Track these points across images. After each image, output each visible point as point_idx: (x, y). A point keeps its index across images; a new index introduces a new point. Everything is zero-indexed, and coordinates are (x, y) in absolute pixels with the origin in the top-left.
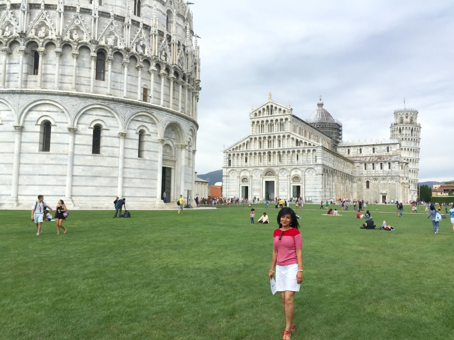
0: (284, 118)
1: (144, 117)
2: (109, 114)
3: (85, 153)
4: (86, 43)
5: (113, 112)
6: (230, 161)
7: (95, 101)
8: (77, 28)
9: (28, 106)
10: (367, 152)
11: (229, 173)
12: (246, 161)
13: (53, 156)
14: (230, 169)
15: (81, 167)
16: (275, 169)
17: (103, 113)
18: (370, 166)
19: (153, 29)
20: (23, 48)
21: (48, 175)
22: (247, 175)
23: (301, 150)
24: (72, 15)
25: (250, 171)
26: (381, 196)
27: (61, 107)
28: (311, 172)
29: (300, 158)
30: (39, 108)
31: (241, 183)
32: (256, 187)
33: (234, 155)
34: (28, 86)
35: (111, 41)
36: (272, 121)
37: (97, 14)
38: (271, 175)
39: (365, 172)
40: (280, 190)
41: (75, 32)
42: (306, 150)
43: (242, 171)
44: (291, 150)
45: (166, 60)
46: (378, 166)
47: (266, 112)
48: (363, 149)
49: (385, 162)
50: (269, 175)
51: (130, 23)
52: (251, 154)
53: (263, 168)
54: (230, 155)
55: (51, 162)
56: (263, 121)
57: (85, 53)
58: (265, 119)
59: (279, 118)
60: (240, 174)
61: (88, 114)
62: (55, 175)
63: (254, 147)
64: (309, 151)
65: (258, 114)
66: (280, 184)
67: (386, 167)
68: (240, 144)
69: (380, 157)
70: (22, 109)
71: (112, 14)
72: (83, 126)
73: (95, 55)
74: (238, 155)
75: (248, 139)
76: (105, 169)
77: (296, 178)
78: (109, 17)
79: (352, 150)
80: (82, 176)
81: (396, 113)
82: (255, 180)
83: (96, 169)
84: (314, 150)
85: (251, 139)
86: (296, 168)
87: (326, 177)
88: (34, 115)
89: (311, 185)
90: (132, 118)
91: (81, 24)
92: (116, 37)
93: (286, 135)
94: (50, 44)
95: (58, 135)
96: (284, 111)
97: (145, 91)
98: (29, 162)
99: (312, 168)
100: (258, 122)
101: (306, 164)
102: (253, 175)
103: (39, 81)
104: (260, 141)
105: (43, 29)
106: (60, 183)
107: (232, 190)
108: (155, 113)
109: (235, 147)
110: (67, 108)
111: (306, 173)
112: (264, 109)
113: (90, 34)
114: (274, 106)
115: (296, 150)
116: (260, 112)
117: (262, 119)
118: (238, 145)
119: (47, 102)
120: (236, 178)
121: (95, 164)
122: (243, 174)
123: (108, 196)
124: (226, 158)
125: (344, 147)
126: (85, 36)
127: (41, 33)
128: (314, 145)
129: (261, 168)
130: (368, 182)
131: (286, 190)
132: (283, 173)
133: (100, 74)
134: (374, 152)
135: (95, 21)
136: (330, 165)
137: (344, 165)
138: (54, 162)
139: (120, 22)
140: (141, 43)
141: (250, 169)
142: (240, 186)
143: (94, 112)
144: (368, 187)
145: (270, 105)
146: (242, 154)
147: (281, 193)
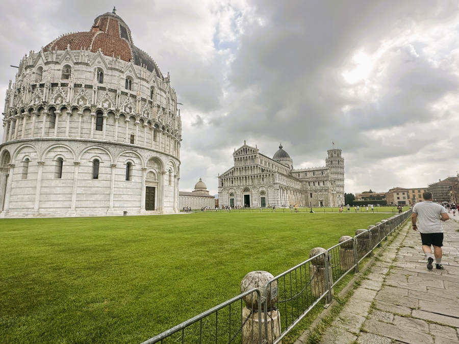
0: (253, 155)
1: (130, 154)
2: (104, 152)
3: (86, 178)
4: (89, 107)
5: (106, 151)
6: (223, 183)
7: (93, 144)
8: (83, 98)
9: (47, 148)
10: (310, 175)
11: (222, 191)
12: (232, 183)
13: (63, 181)
14: (223, 188)
15: (83, 188)
16: (249, 187)
17: (100, 152)
18: (312, 184)
19: (138, 97)
20: (46, 111)
21: (59, 194)
23: (265, 175)
24: (79, 89)
26: (320, 202)
27: (70, 149)
28: (271, 188)
29: (265, 179)
30: (55, 150)
31: (230, 196)
32: (239, 199)
33: (225, 179)
34: (50, 136)
35: (106, 105)
36: (246, 157)
37: (96, 88)
38: (247, 191)
39: (309, 187)
40: (253, 200)
41: (81, 100)
42: (268, 174)
43: (230, 189)
44: (259, 175)
45: (148, 117)
46: (317, 184)
47: (243, 152)
48: (308, 173)
49: (321, 181)
51: (120, 93)
52: (235, 178)
53: (242, 187)
54: (222, 180)
55: (62, 185)
56: (241, 158)
57: (87, 114)
58: (242, 157)
59: (250, 155)
61: (89, 153)
62: (64, 194)
63: (237, 174)
64: (269, 175)
65: (238, 154)
66: (253, 196)
67: (321, 184)
69: (317, 178)
70: (43, 150)
71: (107, 88)
72: (85, 161)
73: (94, 114)
74: (227, 179)
75: (233, 169)
76: (100, 189)
77: (263, 193)
78: (105, 90)
79: (301, 174)
80: (83, 194)
81: (329, 152)
82: (238, 194)
83: (94, 188)
84: (272, 175)
85: (235, 169)
86: (262, 186)
87: (282, 191)
88: (52, 154)
89: (272, 197)
90: (120, 154)
91: (85, 95)
92: (109, 102)
93: (255, 166)
94: (64, 108)
95: (67, 167)
96: (254, 151)
97: (132, 136)
98: (47, 185)
99: (272, 186)
100: (238, 158)
101: (268, 183)
102: (237, 192)
103: (56, 132)
104: (241, 169)
105: (60, 98)
106: (68, 199)
107: (224, 201)
108: (139, 151)
109: (225, 174)
110: (73, 149)
111: (268, 189)
112: (241, 150)
113: (91, 101)
114: (248, 148)
115: (262, 175)
116: (239, 152)
117: (240, 156)
118: (227, 173)
119: (60, 145)
120: (226, 194)
121: (93, 186)
122: (230, 191)
123: (102, 207)
124: (220, 181)
125: (296, 172)
126: (88, 102)
127: (58, 102)
128: (272, 171)
130: (311, 194)
131: (257, 200)
132: (255, 190)
133: (99, 127)
134: (314, 175)
135: (95, 93)
136: (285, 184)
137: (295, 183)
138: (64, 185)
139: (113, 93)
140: (129, 106)
141: (234, 188)
142: (229, 198)
143: (93, 151)
144: (311, 197)
145: (245, 147)
146: (230, 179)
147: (254, 202)
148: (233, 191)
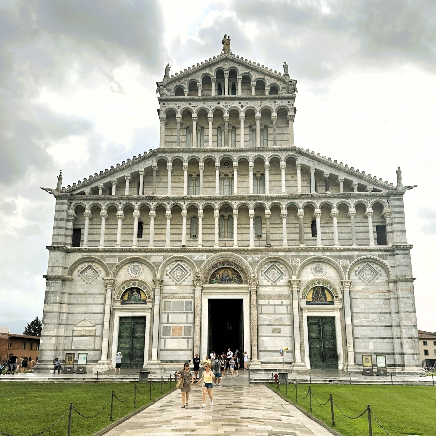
0: (273, 106)
6: (77, 231)
11: (71, 272)
12: (140, 234)
14: (78, 256)
16: (246, 260)
22: (142, 278)
23: (334, 203)
25: (157, 265)
28: (369, 273)
31: (118, 305)
32: (178, 319)
33: (96, 209)
36: (234, 112)
38: (229, 281)
40: (264, 330)
42: (351, 203)
43: (123, 264)
44: (301, 204)
47: (211, 88)
50: (224, 280)
52: (160, 209)
53: (202, 257)
54: (79, 210)
56: (203, 112)
58: (210, 106)
60: (116, 274)
64: (361, 207)
65: (186, 90)
66: (265, 309)
68: (120, 175)
74: (112, 210)
75: (153, 163)
82: (173, 295)
84: (377, 207)
85: (162, 163)
86: (319, 260)
89: (374, 317)
93: (283, 155)
96: (276, 89)
99: (374, 261)
100: (187, 112)
101: (355, 246)
102: (166, 279)
107: (78, 330)
109: (100, 184)
111: (353, 274)
112: (206, 78)
114: (241, 71)
115: (317, 203)
116: (193, 84)
117: (201, 105)
118: (114, 178)
120: (97, 287)
122: (125, 275)
124: (64, 215)
128: (374, 190)
129: (196, 257)
131: (287, 331)
132: (274, 275)
141: (154, 258)
142: (112, 314)
145: (226, 66)
146: (128, 210)
147: (268, 343)
148: (145, 276)
